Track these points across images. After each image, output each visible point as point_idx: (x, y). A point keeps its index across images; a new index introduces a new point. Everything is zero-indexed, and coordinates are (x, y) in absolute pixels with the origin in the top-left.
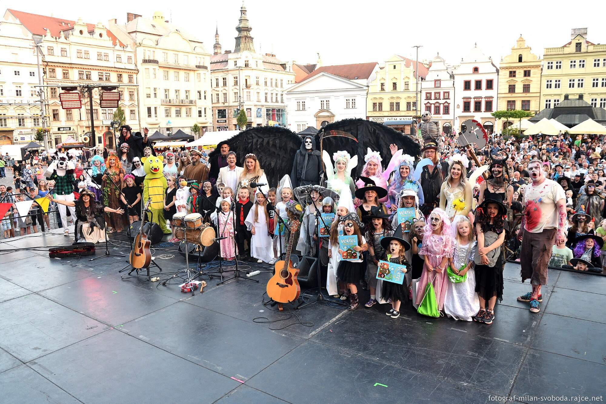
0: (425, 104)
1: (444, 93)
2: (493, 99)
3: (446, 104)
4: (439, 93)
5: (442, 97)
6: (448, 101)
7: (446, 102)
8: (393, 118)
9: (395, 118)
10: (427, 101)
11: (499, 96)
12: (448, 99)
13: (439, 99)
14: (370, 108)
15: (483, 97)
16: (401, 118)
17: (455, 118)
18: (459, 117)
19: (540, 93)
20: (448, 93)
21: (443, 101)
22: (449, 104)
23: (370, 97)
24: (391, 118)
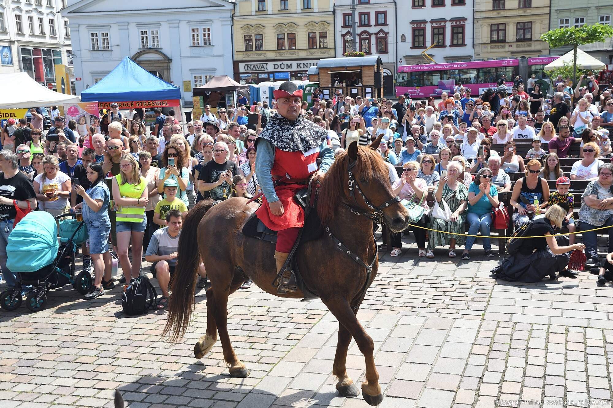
0: (343, 36)
1: (377, 13)
2: (466, 22)
3: (381, 35)
4: (368, 14)
5: (373, 22)
6: (385, 28)
7: (381, 30)
8: (285, 62)
9: (289, 63)
10: (345, 31)
11: (477, 16)
12: (385, 24)
13: (369, 25)
14: (240, 45)
15: (448, 18)
16: (299, 62)
17: (399, 60)
18: (406, 57)
19: (550, 7)
20: (385, 13)
21: (377, 29)
22: (387, 34)
23: (239, 23)
24: (280, 62)
